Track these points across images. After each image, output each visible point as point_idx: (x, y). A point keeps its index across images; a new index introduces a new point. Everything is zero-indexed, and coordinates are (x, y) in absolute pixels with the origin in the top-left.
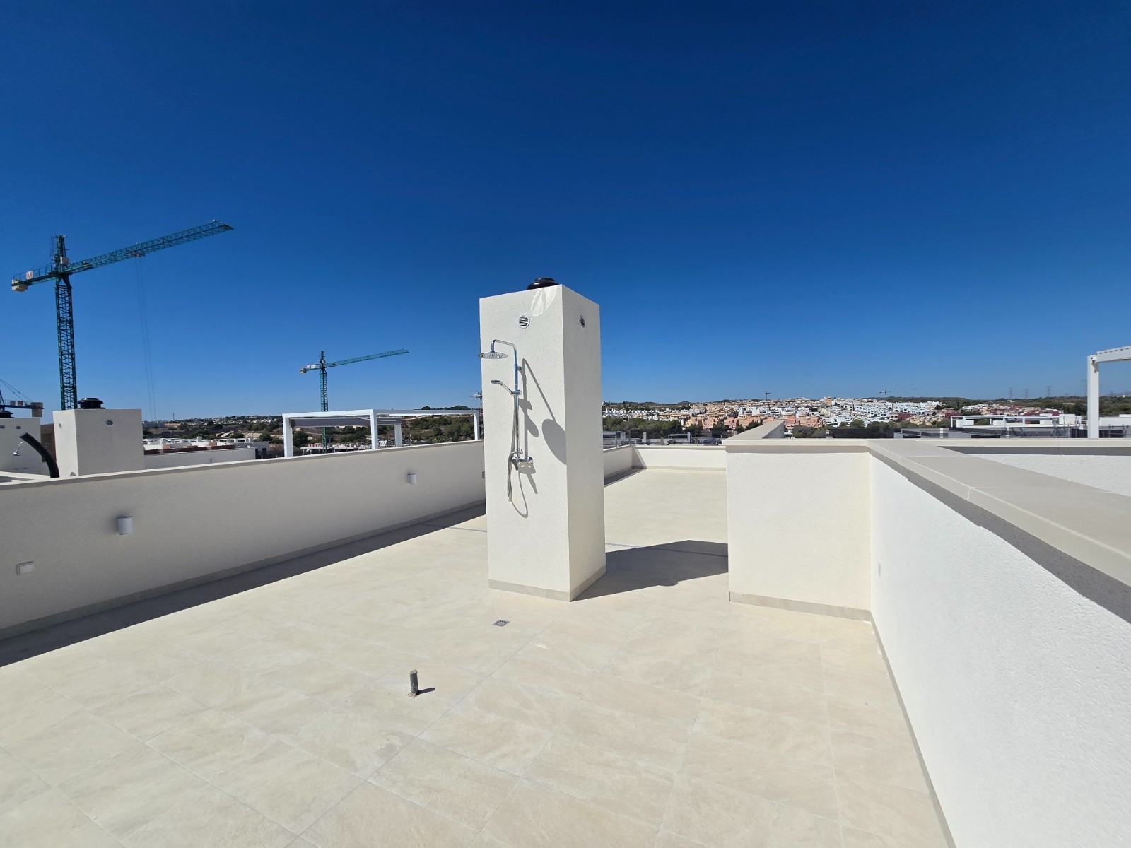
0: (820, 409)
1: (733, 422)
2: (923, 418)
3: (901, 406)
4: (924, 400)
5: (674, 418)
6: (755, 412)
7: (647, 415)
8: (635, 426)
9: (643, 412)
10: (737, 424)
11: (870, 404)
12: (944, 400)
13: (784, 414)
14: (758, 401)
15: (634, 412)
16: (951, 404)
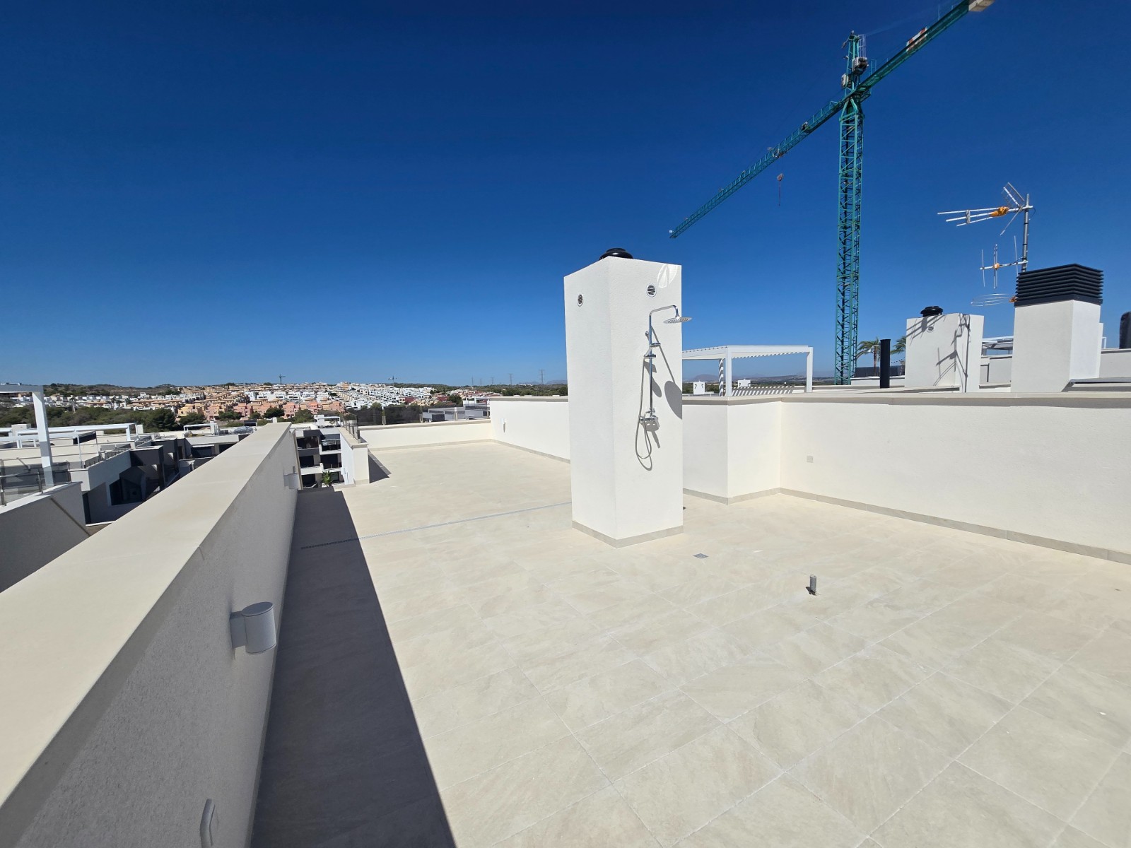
0: (339, 394)
1: (246, 408)
2: (423, 401)
3: (406, 391)
4: (422, 386)
5: (157, 406)
6: (271, 397)
7: (109, 402)
9: (98, 398)
10: (252, 410)
11: (381, 388)
12: (433, 386)
13: (304, 399)
14: (271, 385)
15: (80, 399)
16: (439, 389)
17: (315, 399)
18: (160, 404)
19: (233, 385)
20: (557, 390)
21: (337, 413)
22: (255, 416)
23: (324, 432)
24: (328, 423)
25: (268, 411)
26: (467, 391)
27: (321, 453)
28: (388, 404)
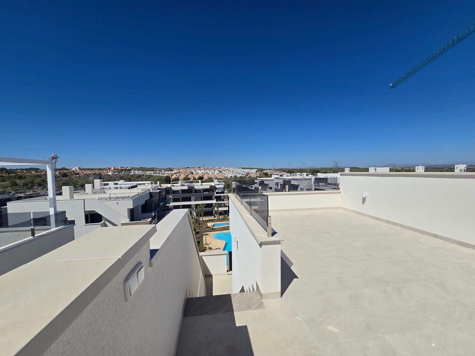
0: (222, 171)
1: (192, 176)
2: (253, 175)
3: (246, 171)
4: (253, 169)
5: (166, 175)
6: (200, 172)
7: (154, 173)
8: (148, 178)
9: (151, 172)
10: (194, 177)
11: (238, 170)
12: (257, 169)
13: (210, 173)
14: (200, 168)
15: (147, 172)
16: (260, 170)
17: (214, 173)
19: (188, 168)
20: (311, 171)
21: (221, 179)
22: (195, 179)
23: (217, 186)
24: (218, 183)
25: (199, 177)
26: (271, 171)
27: (215, 195)
28: (240, 176)
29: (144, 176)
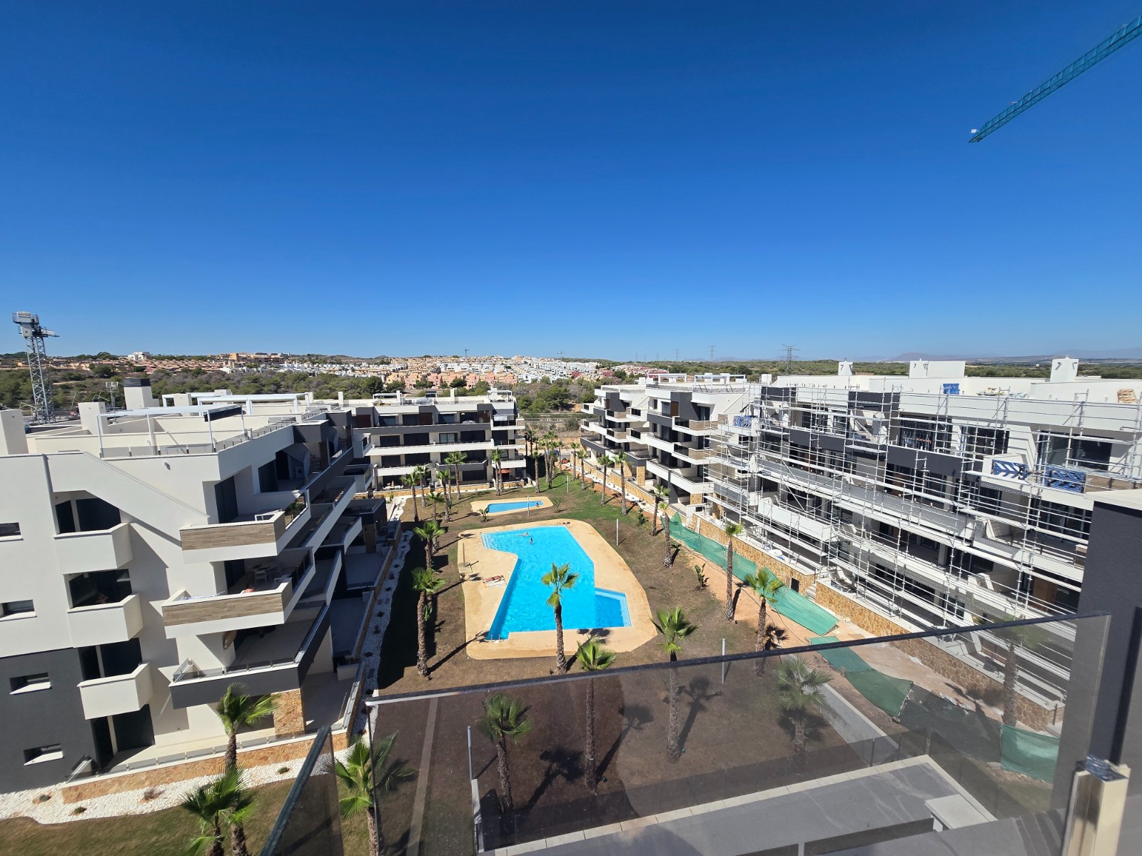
0: (513, 367)
1: (437, 378)
2: (589, 376)
3: (572, 365)
4: (588, 361)
5: (372, 374)
6: (457, 368)
7: (340, 370)
8: (325, 383)
9: (334, 366)
10: (441, 380)
11: (551, 363)
12: (599, 361)
13: (484, 372)
14: (458, 357)
15: (323, 366)
16: (604, 364)
17: (492, 371)
18: (374, 372)
19: (429, 357)
20: (727, 367)
21: (510, 387)
22: (444, 385)
23: (496, 406)
24: (500, 397)
25: (454, 381)
26: (632, 367)
27: (493, 428)
28: (556, 378)
29: (314, 375)
